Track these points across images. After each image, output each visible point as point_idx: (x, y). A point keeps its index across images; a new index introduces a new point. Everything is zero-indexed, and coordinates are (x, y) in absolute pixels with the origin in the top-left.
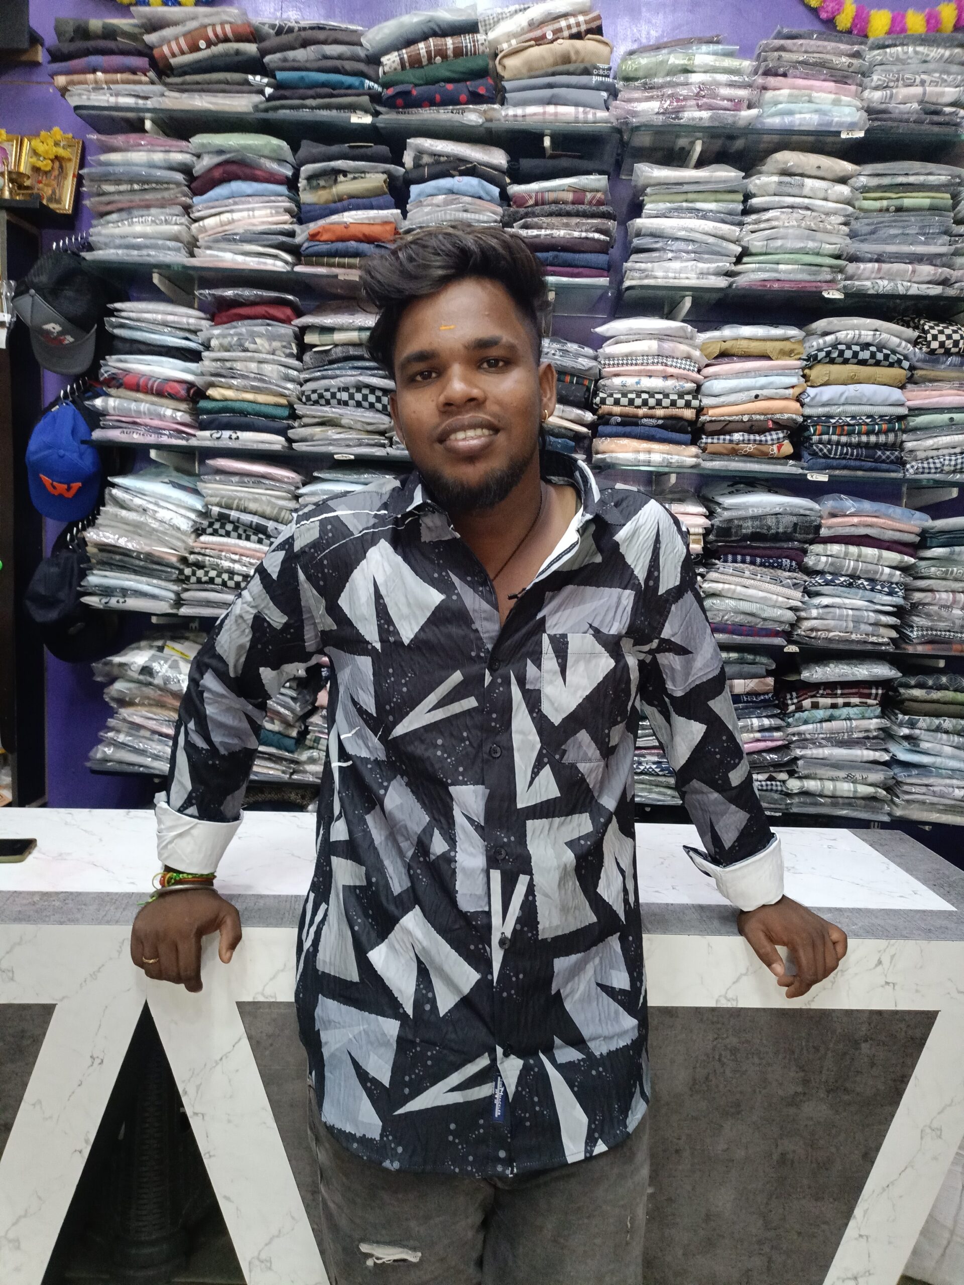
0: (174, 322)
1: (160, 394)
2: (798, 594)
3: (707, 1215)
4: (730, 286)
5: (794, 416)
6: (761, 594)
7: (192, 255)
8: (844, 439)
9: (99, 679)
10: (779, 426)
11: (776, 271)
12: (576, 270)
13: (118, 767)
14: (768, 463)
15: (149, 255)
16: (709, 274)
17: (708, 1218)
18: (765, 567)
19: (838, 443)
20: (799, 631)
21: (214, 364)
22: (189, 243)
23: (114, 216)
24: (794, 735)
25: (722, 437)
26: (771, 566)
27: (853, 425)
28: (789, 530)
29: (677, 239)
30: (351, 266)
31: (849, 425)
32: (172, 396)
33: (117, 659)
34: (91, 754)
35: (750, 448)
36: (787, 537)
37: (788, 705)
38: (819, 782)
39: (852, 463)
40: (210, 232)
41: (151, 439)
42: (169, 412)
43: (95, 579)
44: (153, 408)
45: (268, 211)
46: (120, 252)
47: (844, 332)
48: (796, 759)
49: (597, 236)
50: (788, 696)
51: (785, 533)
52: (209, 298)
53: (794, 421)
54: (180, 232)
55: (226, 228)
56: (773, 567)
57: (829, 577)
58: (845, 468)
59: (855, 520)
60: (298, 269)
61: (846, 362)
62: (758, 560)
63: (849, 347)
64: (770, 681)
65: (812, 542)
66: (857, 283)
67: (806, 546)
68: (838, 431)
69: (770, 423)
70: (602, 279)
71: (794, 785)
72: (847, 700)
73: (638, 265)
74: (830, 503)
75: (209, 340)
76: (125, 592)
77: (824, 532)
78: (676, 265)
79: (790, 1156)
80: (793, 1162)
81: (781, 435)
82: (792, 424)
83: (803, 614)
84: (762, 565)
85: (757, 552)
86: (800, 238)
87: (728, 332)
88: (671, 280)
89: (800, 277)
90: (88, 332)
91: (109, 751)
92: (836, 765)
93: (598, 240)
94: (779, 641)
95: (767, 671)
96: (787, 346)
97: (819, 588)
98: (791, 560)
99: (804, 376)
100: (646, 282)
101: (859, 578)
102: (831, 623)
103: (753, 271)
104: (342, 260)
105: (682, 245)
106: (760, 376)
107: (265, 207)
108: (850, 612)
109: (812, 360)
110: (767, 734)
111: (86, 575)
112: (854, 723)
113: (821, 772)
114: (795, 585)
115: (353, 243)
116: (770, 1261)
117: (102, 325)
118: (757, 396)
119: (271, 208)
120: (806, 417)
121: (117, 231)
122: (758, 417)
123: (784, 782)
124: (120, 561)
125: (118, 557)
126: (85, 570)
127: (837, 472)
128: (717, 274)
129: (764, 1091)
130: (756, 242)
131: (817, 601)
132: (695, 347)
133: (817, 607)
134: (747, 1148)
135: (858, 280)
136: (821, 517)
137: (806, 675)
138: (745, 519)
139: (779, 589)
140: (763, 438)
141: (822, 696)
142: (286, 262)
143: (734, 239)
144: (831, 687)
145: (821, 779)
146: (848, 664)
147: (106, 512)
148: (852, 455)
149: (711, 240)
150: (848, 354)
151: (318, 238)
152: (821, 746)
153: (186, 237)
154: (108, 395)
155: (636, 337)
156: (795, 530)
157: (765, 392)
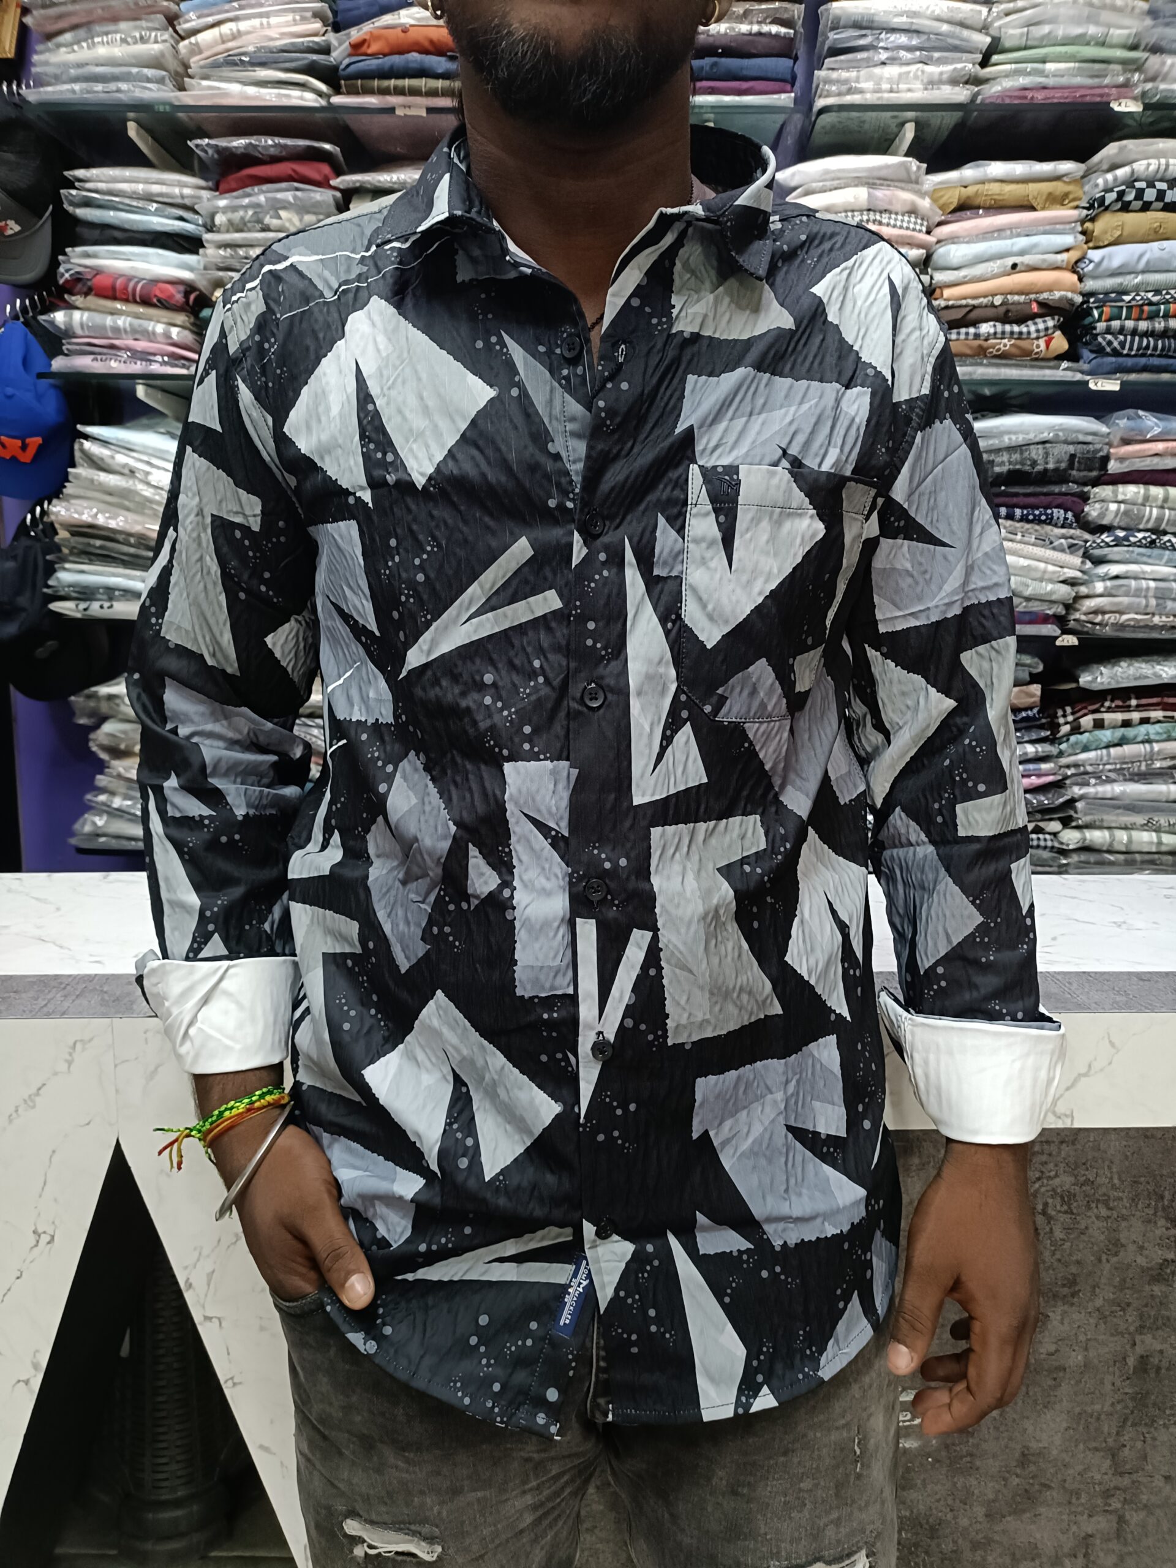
0: (161, 195)
1: (146, 302)
2: (1077, 560)
3: (1023, 1455)
4: (975, 96)
5: (1069, 295)
6: (1024, 562)
7: (182, 88)
8: (1143, 325)
9: (82, 721)
10: (1048, 309)
11: (1041, 73)
12: (745, 85)
13: (114, 844)
14: (1032, 367)
15: (119, 91)
16: (941, 82)
17: (1025, 1459)
18: (1028, 521)
19: (1134, 332)
20: (1077, 615)
21: (222, 252)
22: (177, 73)
23: (68, 37)
24: (1068, 767)
25: (963, 330)
26: (1037, 521)
27: (1158, 304)
28: (1063, 465)
29: (893, 30)
30: (414, 92)
31: (1151, 304)
32: (164, 304)
33: (104, 690)
34: (77, 826)
35: (1006, 344)
36: (1059, 476)
37: (1059, 725)
38: (1106, 833)
39: (1156, 361)
40: (206, 54)
41: (137, 367)
42: (160, 328)
43: (67, 576)
44: (137, 322)
45: (290, 17)
46: (77, 87)
47: (1145, 162)
48: (1071, 802)
49: (775, 29)
50: (1060, 713)
51: (1056, 470)
52: (210, 152)
53: (1071, 302)
54: (162, 54)
55: (230, 45)
56: (1040, 522)
57: (1121, 534)
58: (1145, 369)
59: (1160, 446)
60: (337, 100)
61: (1146, 207)
62: (1018, 512)
63: (1151, 184)
64: (1036, 689)
65: (1096, 483)
66: (1163, 86)
67: (1086, 489)
68: (1135, 313)
69: (1035, 307)
70: (783, 96)
71: (1071, 837)
72: (1145, 714)
73: (834, 75)
74: (1123, 423)
75: (212, 216)
76: (111, 593)
77: (1113, 467)
78: (892, 71)
79: (1155, 1361)
80: (1158, 1369)
81: (1051, 323)
82: (1067, 307)
83: (1083, 590)
84: (1024, 519)
85: (1015, 500)
86: (1077, 21)
87: (969, 172)
88: (886, 95)
89: (1078, 80)
90: (41, 217)
91: (100, 821)
92: (1133, 807)
93: (777, 36)
94: (1049, 630)
95: (1031, 674)
96: (1059, 187)
97: (1107, 550)
98: (1066, 511)
99: (1083, 233)
100: (849, 99)
101: (1165, 533)
102: (1125, 600)
103: (1007, 75)
104: (400, 82)
105: (903, 39)
106: (1019, 235)
107: (285, 10)
108: (1152, 584)
109: (1097, 207)
110: (1031, 766)
111: (54, 571)
112: (1156, 747)
113: (1110, 818)
114: (1071, 546)
115: (414, 56)
116: (1121, 1520)
117: (58, 202)
118: (1014, 266)
119: (294, 11)
120: (1087, 295)
121: (72, 58)
122: (1016, 298)
123: (1055, 834)
124: (101, 547)
125: (98, 543)
126: (53, 563)
127: (1133, 377)
128: (954, 82)
129: (1114, 1260)
130: (1012, 31)
131: (1102, 570)
132: (922, 194)
133: (1104, 578)
134: (1086, 1349)
135: (1164, 80)
136: (1110, 444)
137: (1085, 679)
138: (998, 451)
139: (1049, 553)
140: (1024, 329)
141: (1110, 710)
142: (320, 94)
143: (980, 26)
144: (1121, 695)
145: (1109, 828)
146: (1147, 662)
147: (77, 477)
148: (1155, 348)
149: (945, 28)
150: (1150, 195)
151: (364, 49)
152: (1110, 781)
153: (173, 65)
154: (73, 307)
155: (835, 183)
156: (1071, 465)
157: (1027, 259)
